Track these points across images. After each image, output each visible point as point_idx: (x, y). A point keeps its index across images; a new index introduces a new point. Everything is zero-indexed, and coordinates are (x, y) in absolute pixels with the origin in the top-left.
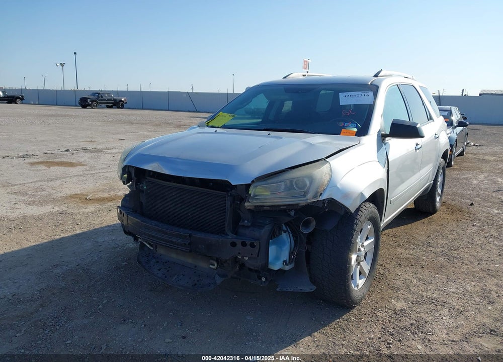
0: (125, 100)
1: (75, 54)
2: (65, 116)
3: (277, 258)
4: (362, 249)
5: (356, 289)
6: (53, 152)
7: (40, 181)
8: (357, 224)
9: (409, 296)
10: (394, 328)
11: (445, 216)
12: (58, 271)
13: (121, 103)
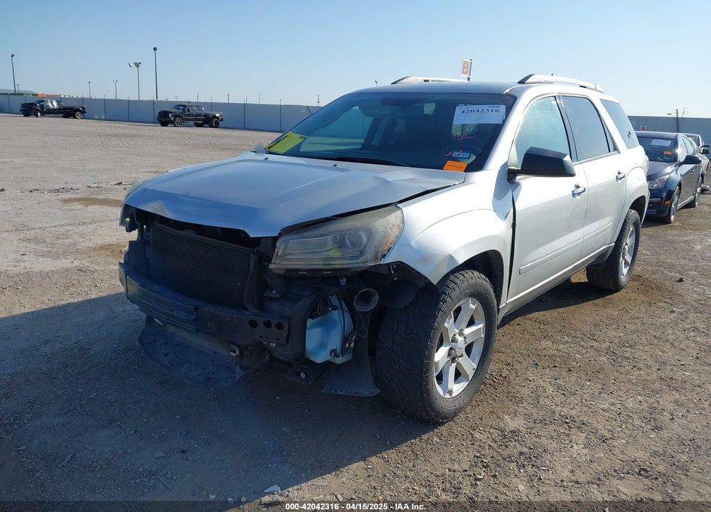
0: (221, 116)
1: (155, 49)
2: (134, 136)
3: (322, 346)
4: (460, 339)
5: (447, 396)
6: (99, 185)
7: (68, 225)
8: (445, 301)
9: (534, 411)
10: (492, 457)
11: (633, 296)
12: (47, 349)
13: (215, 120)
